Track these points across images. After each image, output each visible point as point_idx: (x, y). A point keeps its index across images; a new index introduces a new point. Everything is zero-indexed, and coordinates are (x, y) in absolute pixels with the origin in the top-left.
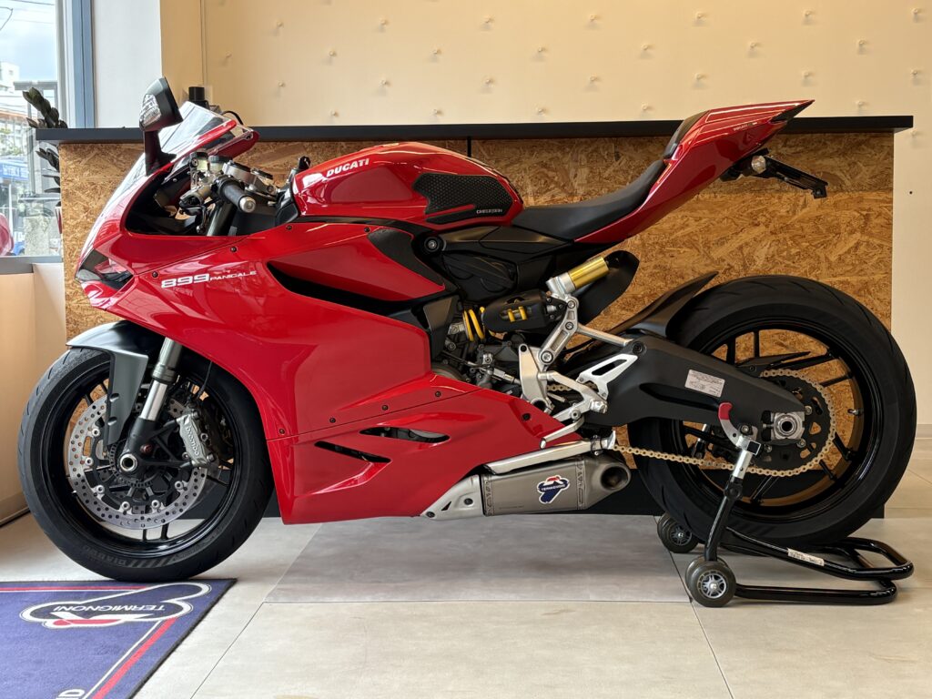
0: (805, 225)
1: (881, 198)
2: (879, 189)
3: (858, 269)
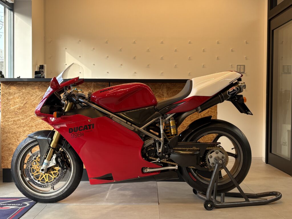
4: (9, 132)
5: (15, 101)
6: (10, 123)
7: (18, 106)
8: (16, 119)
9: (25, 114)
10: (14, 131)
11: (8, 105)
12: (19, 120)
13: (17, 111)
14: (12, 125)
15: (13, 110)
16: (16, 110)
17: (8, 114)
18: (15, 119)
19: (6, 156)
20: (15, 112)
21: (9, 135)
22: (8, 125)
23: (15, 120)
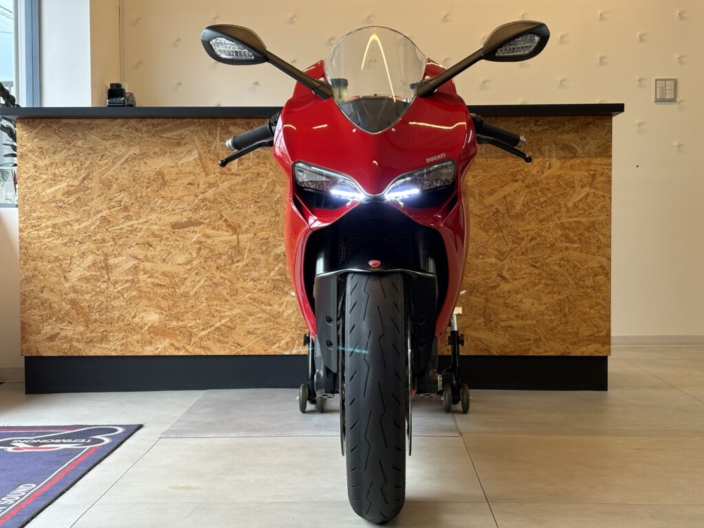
0: (550, 181)
1: (604, 163)
2: (602, 156)
3: (587, 212)
4: (41, 258)
5: (57, 171)
6: (43, 232)
7: (64, 185)
8: (60, 220)
9: (85, 208)
10: (55, 255)
11: (37, 182)
12: (68, 223)
13: (63, 198)
14: (49, 237)
15: (51, 197)
16: (59, 196)
17: (39, 207)
18: (56, 221)
19: (33, 322)
20: (55, 202)
21: (40, 264)
22: (39, 237)
23: (56, 224)
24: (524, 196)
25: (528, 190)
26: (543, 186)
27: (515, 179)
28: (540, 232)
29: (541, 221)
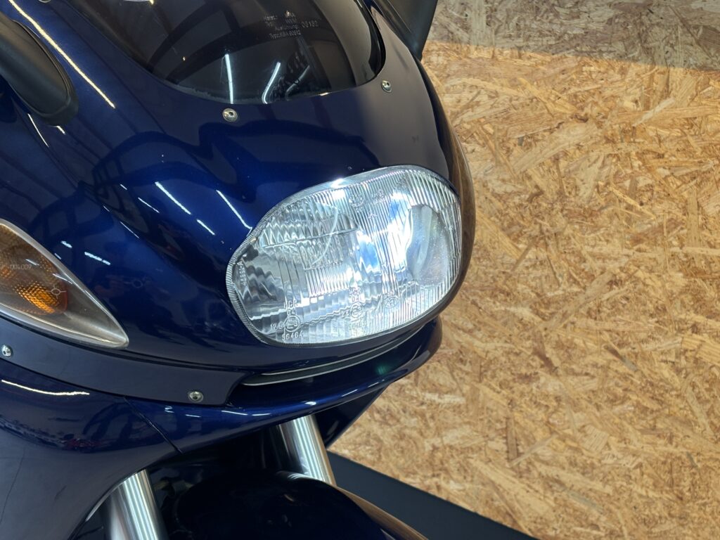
24: (599, 164)
25: (608, 149)
26: (648, 146)
27: (582, 114)
28: (633, 268)
29: (637, 240)
